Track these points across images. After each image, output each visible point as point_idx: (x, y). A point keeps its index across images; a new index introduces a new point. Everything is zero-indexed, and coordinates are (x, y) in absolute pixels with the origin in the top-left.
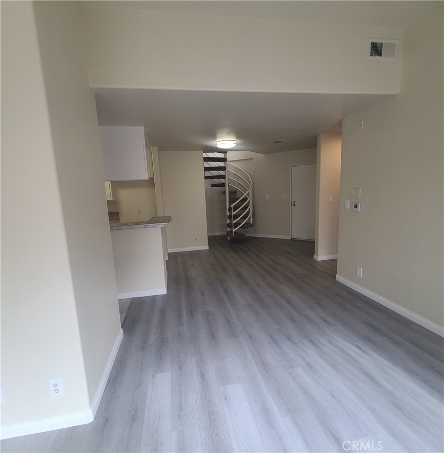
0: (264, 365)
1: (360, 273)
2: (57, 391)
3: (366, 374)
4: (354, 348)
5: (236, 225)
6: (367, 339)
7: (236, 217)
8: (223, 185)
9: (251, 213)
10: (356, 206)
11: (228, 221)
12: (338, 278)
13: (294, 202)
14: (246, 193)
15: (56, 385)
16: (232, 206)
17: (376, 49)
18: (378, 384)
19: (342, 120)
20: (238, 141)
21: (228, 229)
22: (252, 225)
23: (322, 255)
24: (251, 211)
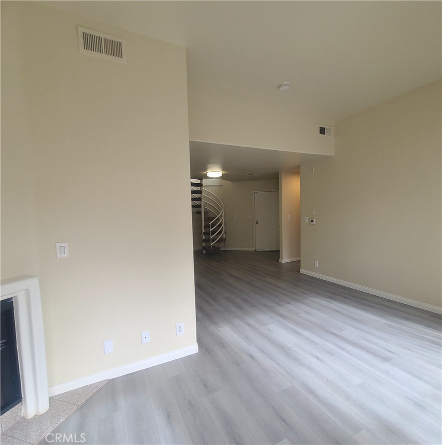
0: (282, 316)
1: (317, 264)
2: (180, 331)
3: (336, 311)
4: (326, 303)
5: (213, 240)
6: (330, 298)
7: (213, 232)
8: (200, 206)
9: (224, 230)
10: (312, 221)
11: (204, 237)
12: (302, 271)
13: (257, 220)
14: (219, 215)
15: (180, 327)
16: (210, 224)
17: (322, 131)
18: (343, 314)
19: (299, 165)
20: (223, 172)
21: (204, 244)
22: (225, 240)
23: (285, 259)
24: (224, 228)
